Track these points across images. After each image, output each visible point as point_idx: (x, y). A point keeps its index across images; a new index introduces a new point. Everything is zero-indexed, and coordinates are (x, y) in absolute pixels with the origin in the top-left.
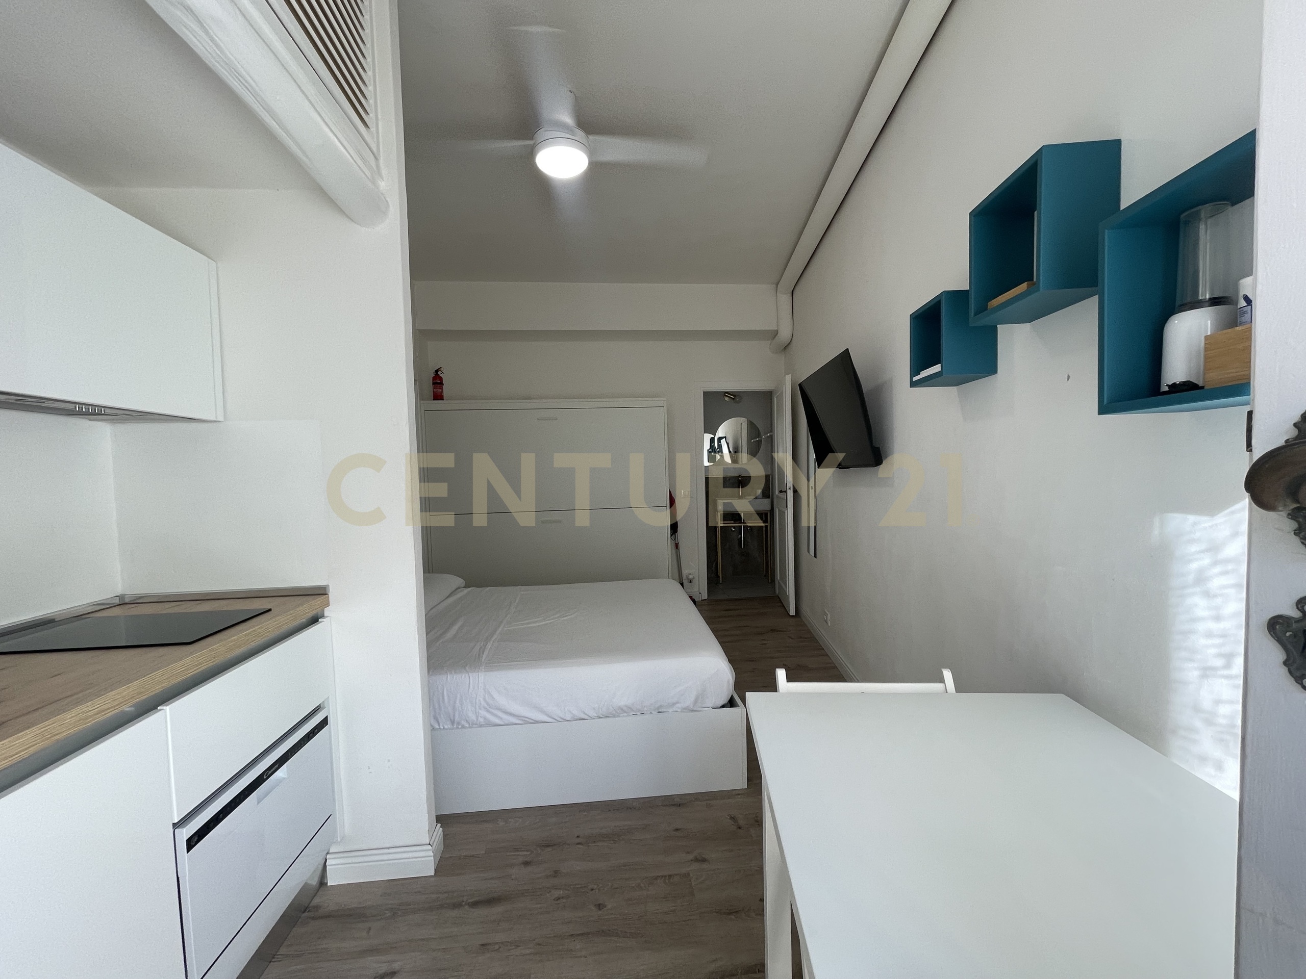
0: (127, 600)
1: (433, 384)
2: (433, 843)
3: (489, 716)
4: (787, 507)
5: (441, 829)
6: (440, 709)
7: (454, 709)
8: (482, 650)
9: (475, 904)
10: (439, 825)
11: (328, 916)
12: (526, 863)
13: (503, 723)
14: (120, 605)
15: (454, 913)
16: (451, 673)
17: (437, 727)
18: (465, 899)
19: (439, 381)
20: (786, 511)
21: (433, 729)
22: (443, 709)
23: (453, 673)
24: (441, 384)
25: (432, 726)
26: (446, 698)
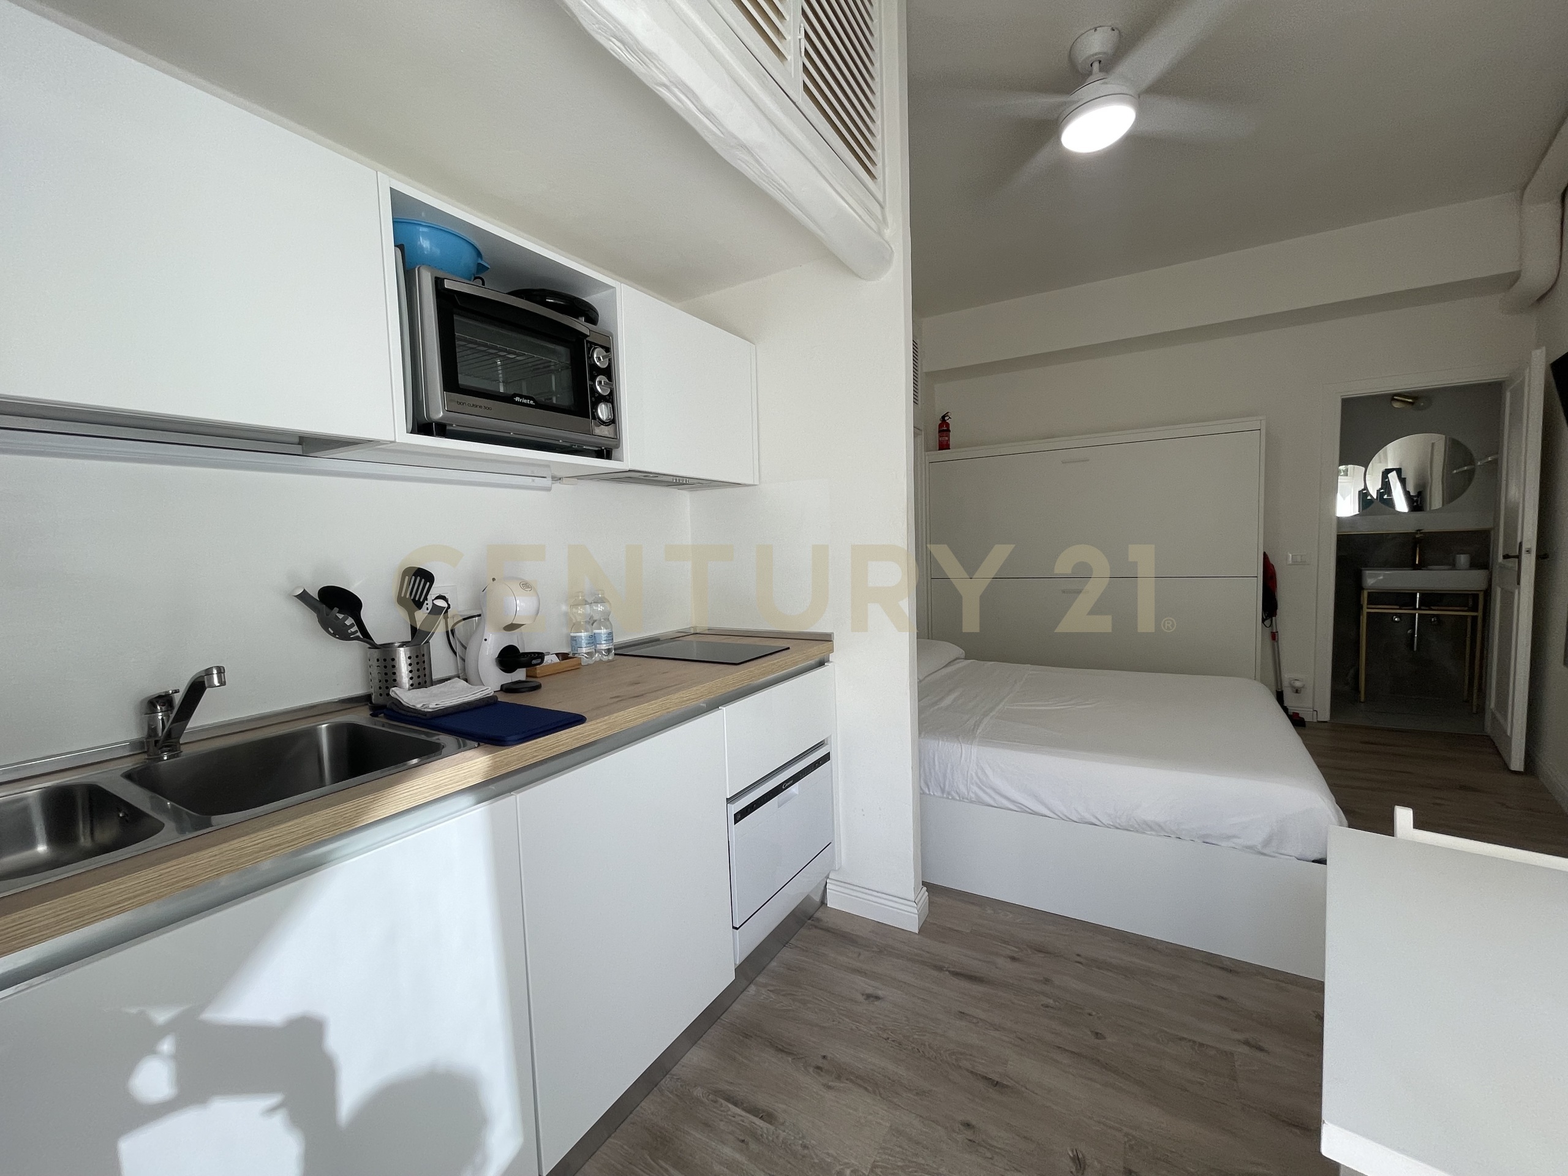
0: (698, 631)
1: (939, 432)
2: (919, 902)
3: (981, 794)
4: (1519, 583)
5: (927, 893)
6: (930, 773)
7: (945, 776)
8: (977, 725)
9: (956, 974)
10: (925, 888)
11: (827, 930)
12: (1013, 959)
13: (996, 805)
14: (694, 634)
15: (935, 973)
16: (943, 740)
17: (928, 792)
18: (946, 966)
19: (946, 428)
20: (1517, 592)
21: (923, 793)
22: (933, 774)
23: (945, 740)
24: (948, 430)
25: (921, 789)
26: (937, 763)
